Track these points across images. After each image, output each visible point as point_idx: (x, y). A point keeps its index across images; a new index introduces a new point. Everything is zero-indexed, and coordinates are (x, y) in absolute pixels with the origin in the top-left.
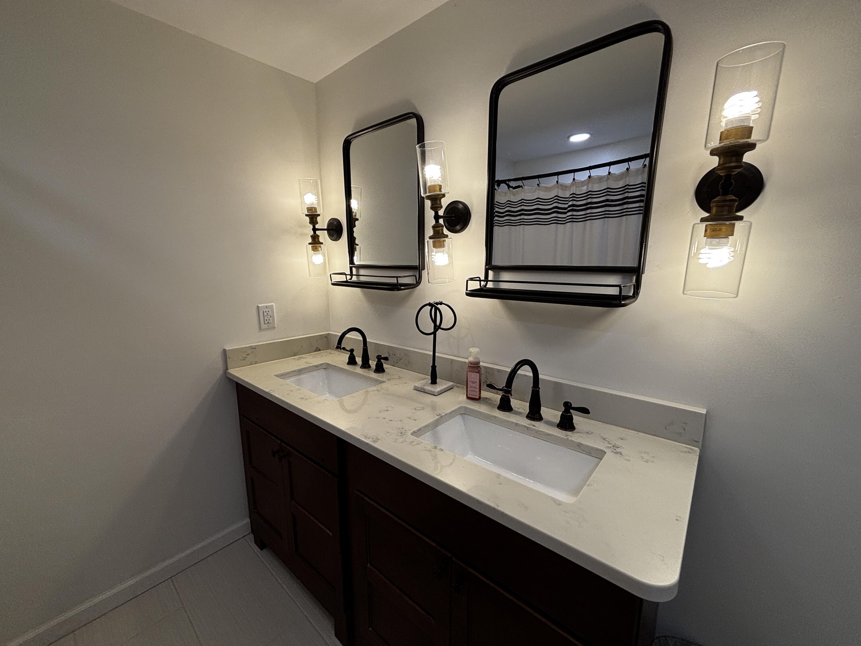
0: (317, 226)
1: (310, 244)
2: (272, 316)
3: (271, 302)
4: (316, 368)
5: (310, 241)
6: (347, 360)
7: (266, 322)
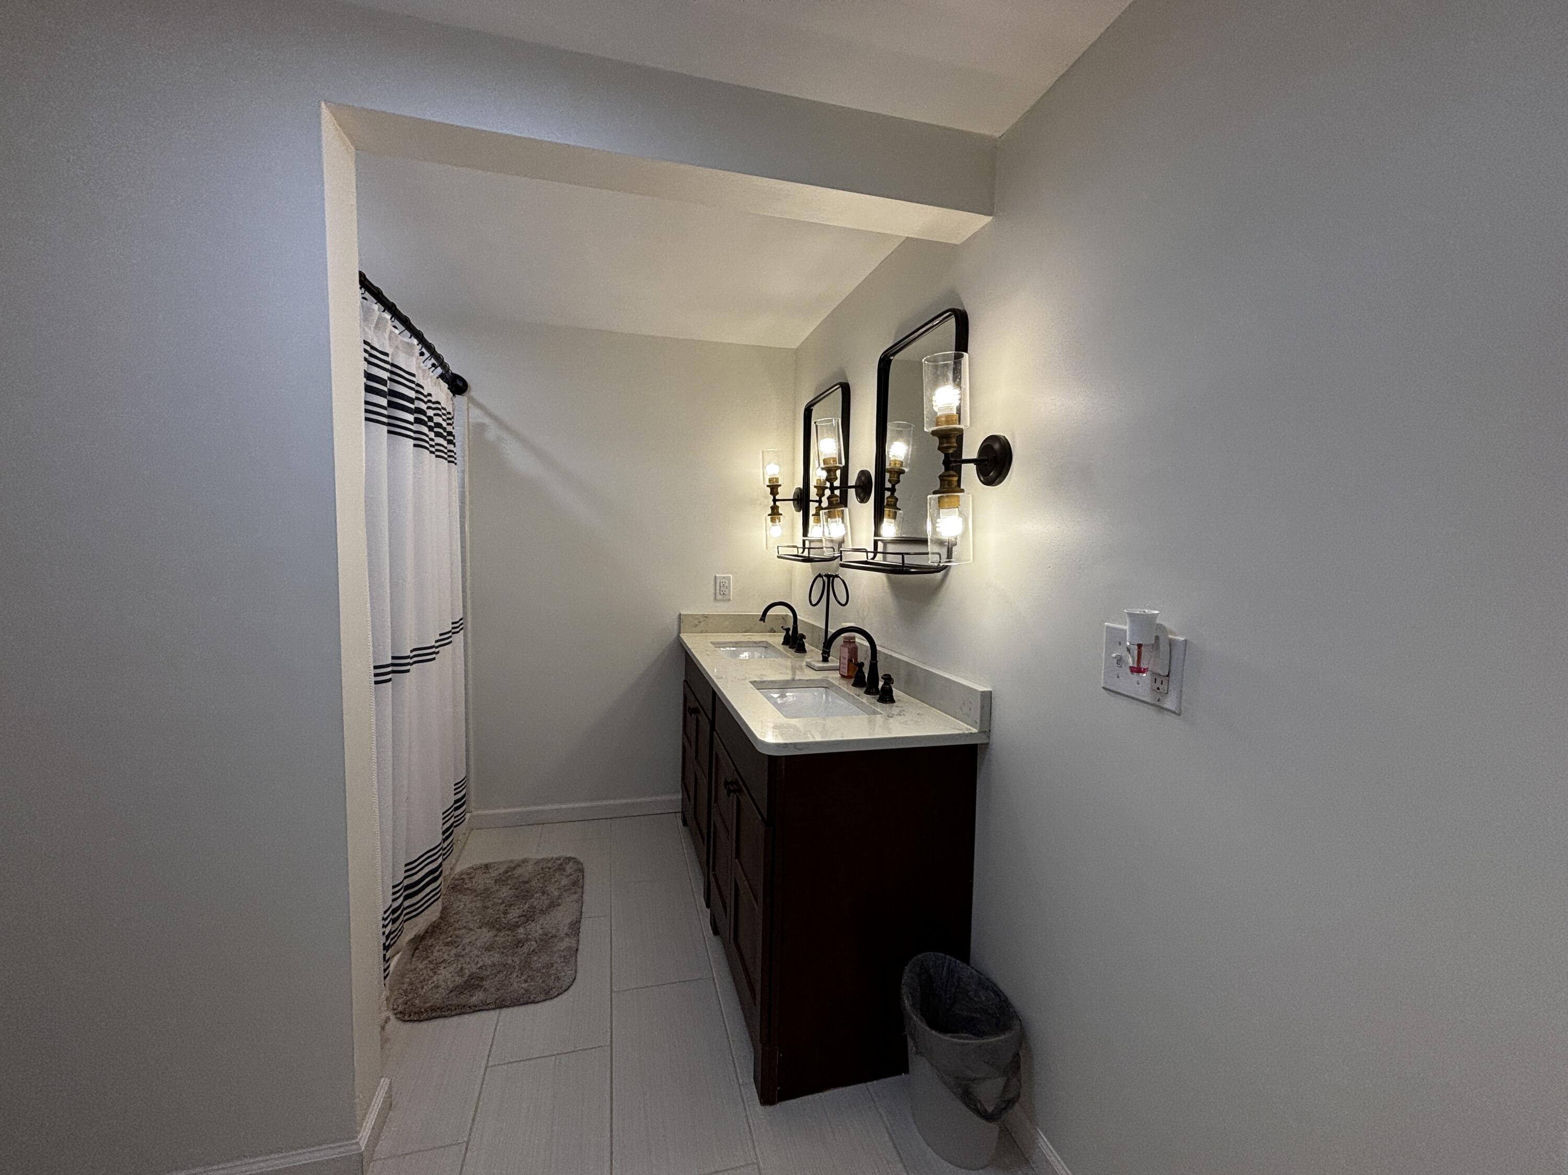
0: (777, 497)
1: (769, 515)
2: (728, 588)
3: (728, 573)
4: (755, 645)
5: (770, 512)
6: (782, 640)
7: (722, 593)
